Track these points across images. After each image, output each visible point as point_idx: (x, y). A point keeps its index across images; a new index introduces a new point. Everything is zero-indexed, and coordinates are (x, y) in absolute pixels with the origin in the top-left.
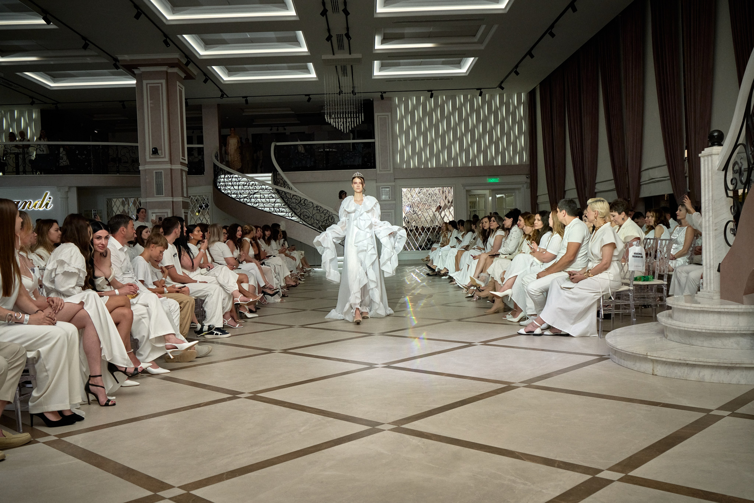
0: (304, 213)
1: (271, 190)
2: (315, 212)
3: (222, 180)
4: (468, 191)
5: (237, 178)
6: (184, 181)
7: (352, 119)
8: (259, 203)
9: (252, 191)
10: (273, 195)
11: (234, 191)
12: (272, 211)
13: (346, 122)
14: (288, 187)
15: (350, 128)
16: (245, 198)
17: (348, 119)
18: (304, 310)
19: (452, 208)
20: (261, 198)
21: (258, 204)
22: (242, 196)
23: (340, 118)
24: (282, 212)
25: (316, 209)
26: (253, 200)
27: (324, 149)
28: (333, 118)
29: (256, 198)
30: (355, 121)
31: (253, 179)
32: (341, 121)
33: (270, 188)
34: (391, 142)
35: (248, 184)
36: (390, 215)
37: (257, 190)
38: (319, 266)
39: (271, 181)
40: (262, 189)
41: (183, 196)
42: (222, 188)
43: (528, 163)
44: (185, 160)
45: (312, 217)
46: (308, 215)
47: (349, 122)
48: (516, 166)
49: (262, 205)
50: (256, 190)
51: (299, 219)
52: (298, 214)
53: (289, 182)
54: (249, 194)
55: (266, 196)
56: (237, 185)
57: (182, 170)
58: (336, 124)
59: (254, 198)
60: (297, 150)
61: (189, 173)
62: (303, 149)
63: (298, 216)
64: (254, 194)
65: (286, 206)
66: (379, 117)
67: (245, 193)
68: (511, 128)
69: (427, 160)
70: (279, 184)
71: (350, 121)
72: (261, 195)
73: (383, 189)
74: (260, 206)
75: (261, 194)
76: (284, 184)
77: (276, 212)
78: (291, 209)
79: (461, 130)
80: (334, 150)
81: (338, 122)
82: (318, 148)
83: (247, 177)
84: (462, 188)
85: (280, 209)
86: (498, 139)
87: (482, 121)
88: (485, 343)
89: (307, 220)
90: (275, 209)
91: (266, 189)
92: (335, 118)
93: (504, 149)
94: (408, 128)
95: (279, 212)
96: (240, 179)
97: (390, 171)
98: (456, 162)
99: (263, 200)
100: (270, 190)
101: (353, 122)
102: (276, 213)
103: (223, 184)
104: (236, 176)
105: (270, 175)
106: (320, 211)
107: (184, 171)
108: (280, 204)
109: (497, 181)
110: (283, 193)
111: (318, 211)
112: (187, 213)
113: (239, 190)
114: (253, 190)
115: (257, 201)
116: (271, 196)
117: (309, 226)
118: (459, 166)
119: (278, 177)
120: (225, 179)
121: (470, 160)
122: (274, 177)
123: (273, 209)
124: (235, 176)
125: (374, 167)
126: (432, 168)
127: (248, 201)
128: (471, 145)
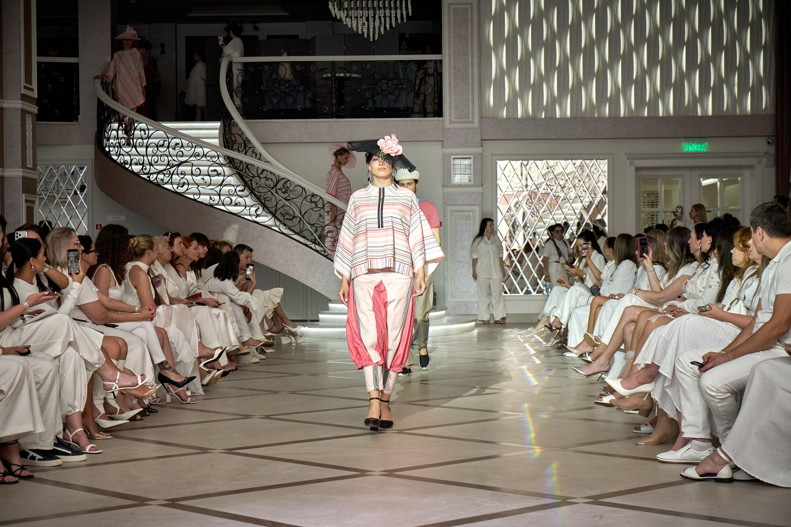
0: (285, 208)
1: (215, 157)
2: (307, 206)
3: (114, 133)
4: (637, 169)
5: (144, 130)
6: (29, 134)
7: (388, 12)
8: (188, 184)
9: (175, 158)
10: (219, 169)
11: (138, 158)
12: (216, 202)
13: (374, 17)
14: (253, 152)
15: (382, 30)
16: (160, 172)
17: (378, 12)
18: (247, 417)
19: (606, 206)
20: (192, 174)
21: (186, 187)
22: (153, 170)
23: (362, 9)
24: (236, 205)
25: (308, 198)
26: (176, 178)
27: (333, 72)
28: (346, 9)
29: (182, 174)
30: (393, 15)
31: (176, 133)
32: (363, 16)
33: (214, 153)
34: (476, 60)
35: (166, 143)
36: (469, 216)
37: (186, 156)
38: (315, 321)
39: (219, 138)
40: (196, 155)
41: (24, 166)
42: (113, 151)
43: (771, 111)
44: (32, 90)
45: (301, 219)
46: (292, 213)
47: (380, 18)
48: (744, 117)
49: (194, 189)
50: (182, 156)
51: (273, 219)
52: (272, 210)
53: (255, 142)
54: (168, 165)
55: (204, 169)
56: (145, 144)
57: (24, 112)
58: (352, 21)
59: (178, 174)
60: (277, 74)
61: (40, 117)
62: (289, 72)
63: (271, 213)
64: (178, 165)
65: (246, 192)
66: (452, 7)
67: (159, 162)
68: (736, 36)
69: (553, 101)
70: (236, 146)
71: (382, 16)
72: (194, 168)
73: (458, 162)
74: (191, 192)
75: (192, 166)
76: (245, 146)
77: (223, 205)
78: (258, 198)
79: (627, 38)
80: (354, 75)
81: (357, 17)
82: (321, 70)
83: (166, 130)
84: (628, 162)
85: (234, 198)
86: (707, 59)
87: (675, 21)
88: (596, 500)
89: (289, 223)
90: (222, 198)
91: (205, 155)
92: (351, 9)
93: (720, 81)
94: (515, 32)
95: (230, 204)
96: (151, 132)
97: (472, 122)
98: (615, 106)
99: (198, 179)
100: (212, 157)
101: (388, 19)
102: (222, 208)
103: (114, 142)
104: (143, 126)
105: (218, 124)
106: (316, 205)
107: (30, 113)
108: (233, 188)
109: (704, 150)
110: (241, 165)
111: (314, 204)
112: (33, 202)
113: (147, 155)
114: (177, 156)
115: (183, 180)
116: (215, 170)
117: (296, 237)
118: (622, 114)
119: (234, 130)
120: (120, 132)
121: (646, 104)
122: (225, 130)
123: (217, 198)
124: (141, 125)
125: (439, 113)
126: (564, 119)
127: (166, 179)
128: (649, 71)
